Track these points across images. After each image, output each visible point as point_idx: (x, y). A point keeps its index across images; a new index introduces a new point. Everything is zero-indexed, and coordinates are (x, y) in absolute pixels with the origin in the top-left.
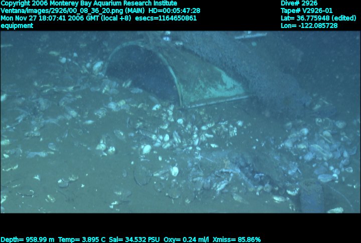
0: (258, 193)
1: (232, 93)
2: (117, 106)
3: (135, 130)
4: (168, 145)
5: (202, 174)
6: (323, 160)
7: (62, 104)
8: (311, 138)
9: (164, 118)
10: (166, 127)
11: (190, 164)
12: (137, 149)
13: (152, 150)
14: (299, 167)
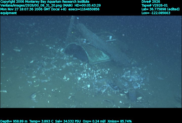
0: (115, 93)
1: (106, 59)
2: (69, 64)
3: (76, 72)
4: (86, 77)
5: (97, 87)
6: (135, 81)
7: (51, 63)
8: (131, 74)
9: (84, 68)
10: (85, 71)
11: (93, 84)
12: (76, 78)
13: (81, 79)
14: (128, 84)
